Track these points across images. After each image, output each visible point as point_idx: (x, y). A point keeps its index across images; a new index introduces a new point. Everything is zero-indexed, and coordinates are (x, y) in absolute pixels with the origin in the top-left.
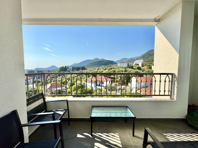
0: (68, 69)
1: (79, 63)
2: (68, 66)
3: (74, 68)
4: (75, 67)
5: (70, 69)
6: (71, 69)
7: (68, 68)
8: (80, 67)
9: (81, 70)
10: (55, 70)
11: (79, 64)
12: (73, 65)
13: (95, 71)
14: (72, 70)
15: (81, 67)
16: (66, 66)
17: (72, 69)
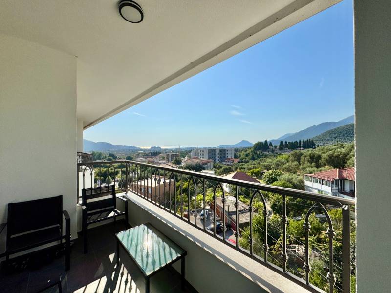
0: (270, 147)
1: (298, 132)
2: (272, 141)
3: (284, 143)
4: (286, 142)
5: (276, 147)
6: (278, 147)
7: (271, 144)
8: (298, 141)
9: (302, 148)
10: (246, 148)
11: (297, 134)
12: (282, 137)
13: (338, 152)
14: (279, 149)
15: (302, 141)
16: (268, 140)
17: (280, 145)
